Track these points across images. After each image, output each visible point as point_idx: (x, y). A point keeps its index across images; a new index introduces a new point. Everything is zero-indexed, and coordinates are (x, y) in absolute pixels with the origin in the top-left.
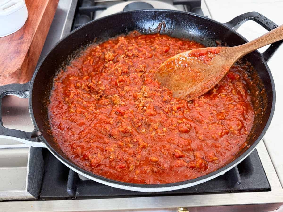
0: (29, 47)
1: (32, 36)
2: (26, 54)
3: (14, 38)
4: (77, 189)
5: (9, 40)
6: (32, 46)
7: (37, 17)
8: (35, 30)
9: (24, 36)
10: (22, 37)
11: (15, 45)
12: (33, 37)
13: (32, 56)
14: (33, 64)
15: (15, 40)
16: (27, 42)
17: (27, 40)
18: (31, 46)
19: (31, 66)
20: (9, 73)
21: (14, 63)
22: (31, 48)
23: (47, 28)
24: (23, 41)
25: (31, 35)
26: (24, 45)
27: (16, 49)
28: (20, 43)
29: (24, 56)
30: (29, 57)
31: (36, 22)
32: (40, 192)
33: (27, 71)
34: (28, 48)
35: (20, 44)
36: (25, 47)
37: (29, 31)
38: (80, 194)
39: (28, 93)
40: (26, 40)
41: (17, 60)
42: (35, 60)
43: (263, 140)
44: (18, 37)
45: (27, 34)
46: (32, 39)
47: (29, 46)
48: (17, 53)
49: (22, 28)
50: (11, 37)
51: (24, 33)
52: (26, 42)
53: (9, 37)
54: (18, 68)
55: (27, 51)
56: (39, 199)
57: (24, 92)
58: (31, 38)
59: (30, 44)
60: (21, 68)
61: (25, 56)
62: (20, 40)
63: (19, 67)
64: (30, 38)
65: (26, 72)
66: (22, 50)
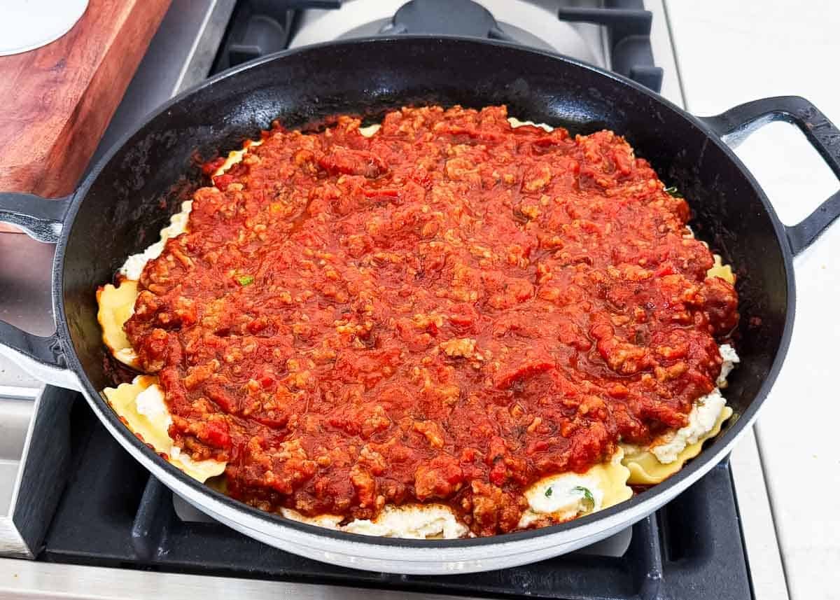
0: (80, 96)
1: (93, 65)
2: (68, 117)
3: (36, 64)
4: (164, 539)
5: (21, 68)
6: (90, 96)
7: (117, 7)
8: (104, 48)
9: (69, 60)
10: (61, 64)
11: (37, 86)
12: (95, 68)
13: (84, 123)
14: (84, 149)
15: (38, 71)
16: (76, 82)
17: (76, 74)
18: (87, 95)
19: (76, 155)
20: (10, 165)
21: (30, 139)
22: (86, 101)
23: (141, 45)
24: (65, 75)
25: (91, 62)
26: (67, 87)
27: (41, 96)
28: (55, 81)
29: (61, 122)
30: (75, 128)
31: (111, 23)
33: (62, 167)
34: (76, 99)
35: (53, 84)
36: (68, 94)
37: (85, 48)
38: (169, 556)
39: (58, 228)
40: (73, 74)
41: (39, 129)
42: (90, 137)
44: (51, 61)
45: (78, 58)
46: (92, 75)
47: (81, 94)
48: (43, 108)
49: (65, 35)
50: (29, 61)
51: (69, 53)
52: (72, 81)
53: (22, 58)
54: (39, 155)
55: (73, 109)
56: (41, 555)
57: (49, 222)
58: (88, 70)
59: (85, 88)
60: (49, 157)
61: (65, 122)
62: (55, 73)
63: (45, 152)
64: (85, 70)
65: (61, 171)
66: (59, 103)
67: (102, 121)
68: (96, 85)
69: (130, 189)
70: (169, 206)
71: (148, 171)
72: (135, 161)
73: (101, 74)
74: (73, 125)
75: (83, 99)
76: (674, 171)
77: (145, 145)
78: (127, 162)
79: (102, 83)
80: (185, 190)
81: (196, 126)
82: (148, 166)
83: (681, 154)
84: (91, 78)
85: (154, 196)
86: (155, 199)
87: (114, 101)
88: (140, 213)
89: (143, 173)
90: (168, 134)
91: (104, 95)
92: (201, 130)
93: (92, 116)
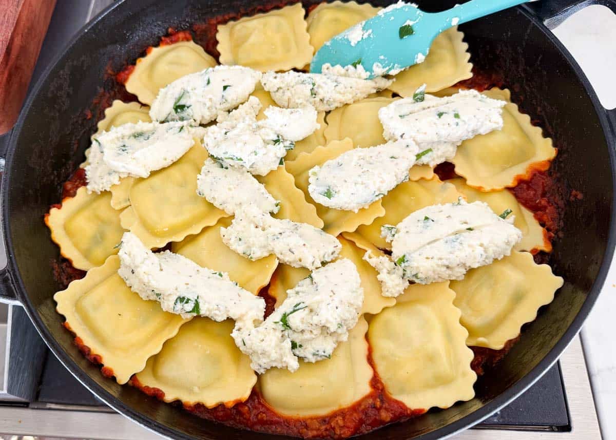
0: (9, 37)
1: (18, 6)
6: (18, 34)
12: (20, 9)
13: (18, 57)
14: (21, 78)
16: (5, 24)
17: (4, 16)
18: (15, 35)
19: (15, 86)
22: (16, 40)
25: (15, 3)
30: (10, 63)
32: (40, 383)
34: (6, 42)
40: (2, 17)
43: (580, 334)
46: (17, 16)
47: (10, 34)
52: (2, 24)
55: (5, 49)
58: (14, 12)
59: (12, 29)
64: (11, 12)
67: (34, 48)
68: (22, 23)
69: (59, 111)
70: (93, 116)
71: (71, 92)
72: (60, 88)
73: (25, 13)
74: (7, 65)
75: (12, 39)
76: (500, 48)
77: (65, 72)
78: (53, 92)
79: (28, 20)
80: (104, 101)
81: (105, 46)
82: (71, 88)
83: (507, 35)
84: (16, 19)
85: (80, 110)
86: (82, 112)
87: (42, 28)
88: (70, 127)
89: (68, 95)
90: (83, 58)
91: (31, 29)
92: (109, 48)
93: (23, 49)
